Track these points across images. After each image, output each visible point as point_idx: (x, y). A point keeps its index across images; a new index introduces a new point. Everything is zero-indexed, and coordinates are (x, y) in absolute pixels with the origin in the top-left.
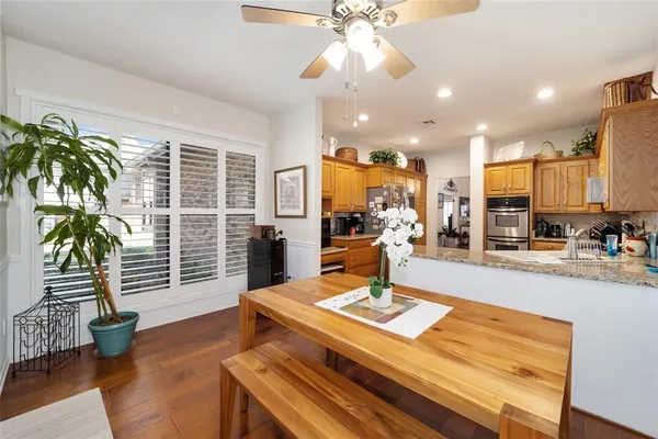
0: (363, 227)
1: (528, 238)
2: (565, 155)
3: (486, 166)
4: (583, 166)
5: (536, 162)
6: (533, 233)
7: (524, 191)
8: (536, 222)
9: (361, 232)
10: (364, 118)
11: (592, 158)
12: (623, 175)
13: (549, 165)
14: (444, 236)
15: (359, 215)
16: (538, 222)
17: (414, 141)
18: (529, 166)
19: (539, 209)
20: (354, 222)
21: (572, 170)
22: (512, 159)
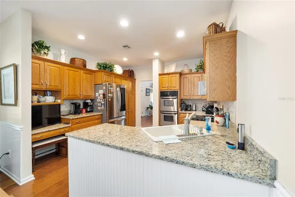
0: (92, 108)
1: (178, 112)
2: (193, 71)
3: (160, 75)
4: (199, 77)
5: (181, 74)
6: (180, 109)
7: (175, 88)
8: (181, 104)
9: (92, 111)
10: (81, 37)
11: (203, 73)
12: (214, 79)
13: (186, 76)
14: (149, 109)
15: (89, 101)
16: (182, 104)
17: (125, 59)
18: (178, 76)
19: (182, 97)
20: (86, 105)
21: (195, 79)
22: (171, 72)
